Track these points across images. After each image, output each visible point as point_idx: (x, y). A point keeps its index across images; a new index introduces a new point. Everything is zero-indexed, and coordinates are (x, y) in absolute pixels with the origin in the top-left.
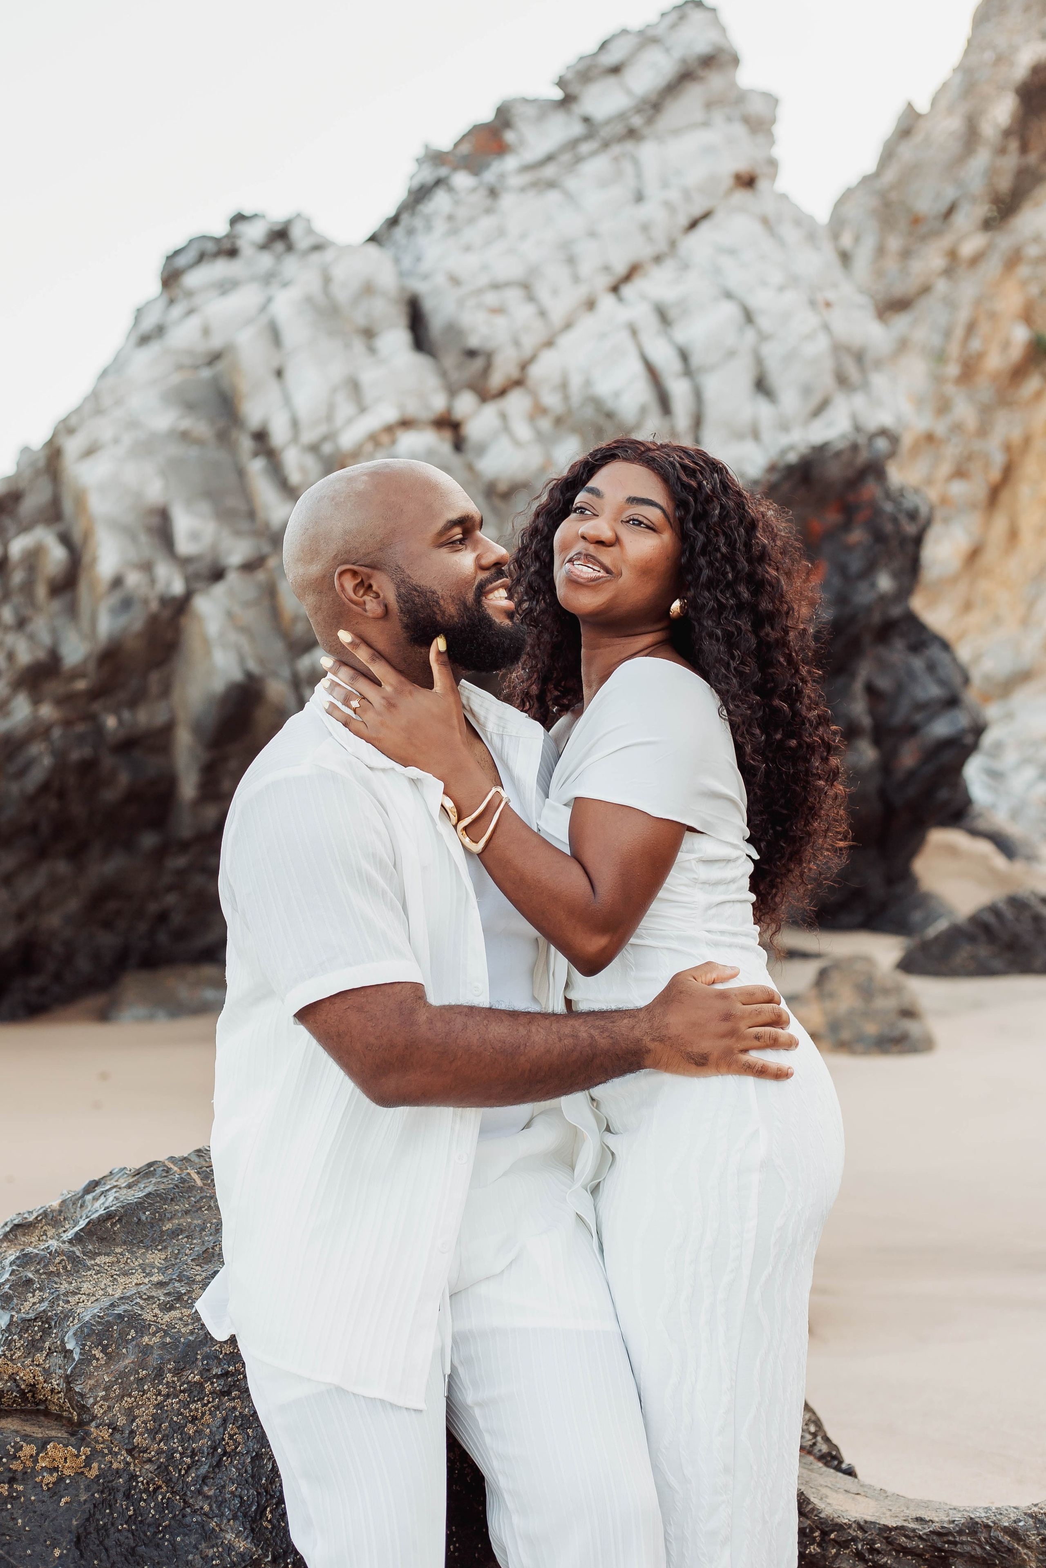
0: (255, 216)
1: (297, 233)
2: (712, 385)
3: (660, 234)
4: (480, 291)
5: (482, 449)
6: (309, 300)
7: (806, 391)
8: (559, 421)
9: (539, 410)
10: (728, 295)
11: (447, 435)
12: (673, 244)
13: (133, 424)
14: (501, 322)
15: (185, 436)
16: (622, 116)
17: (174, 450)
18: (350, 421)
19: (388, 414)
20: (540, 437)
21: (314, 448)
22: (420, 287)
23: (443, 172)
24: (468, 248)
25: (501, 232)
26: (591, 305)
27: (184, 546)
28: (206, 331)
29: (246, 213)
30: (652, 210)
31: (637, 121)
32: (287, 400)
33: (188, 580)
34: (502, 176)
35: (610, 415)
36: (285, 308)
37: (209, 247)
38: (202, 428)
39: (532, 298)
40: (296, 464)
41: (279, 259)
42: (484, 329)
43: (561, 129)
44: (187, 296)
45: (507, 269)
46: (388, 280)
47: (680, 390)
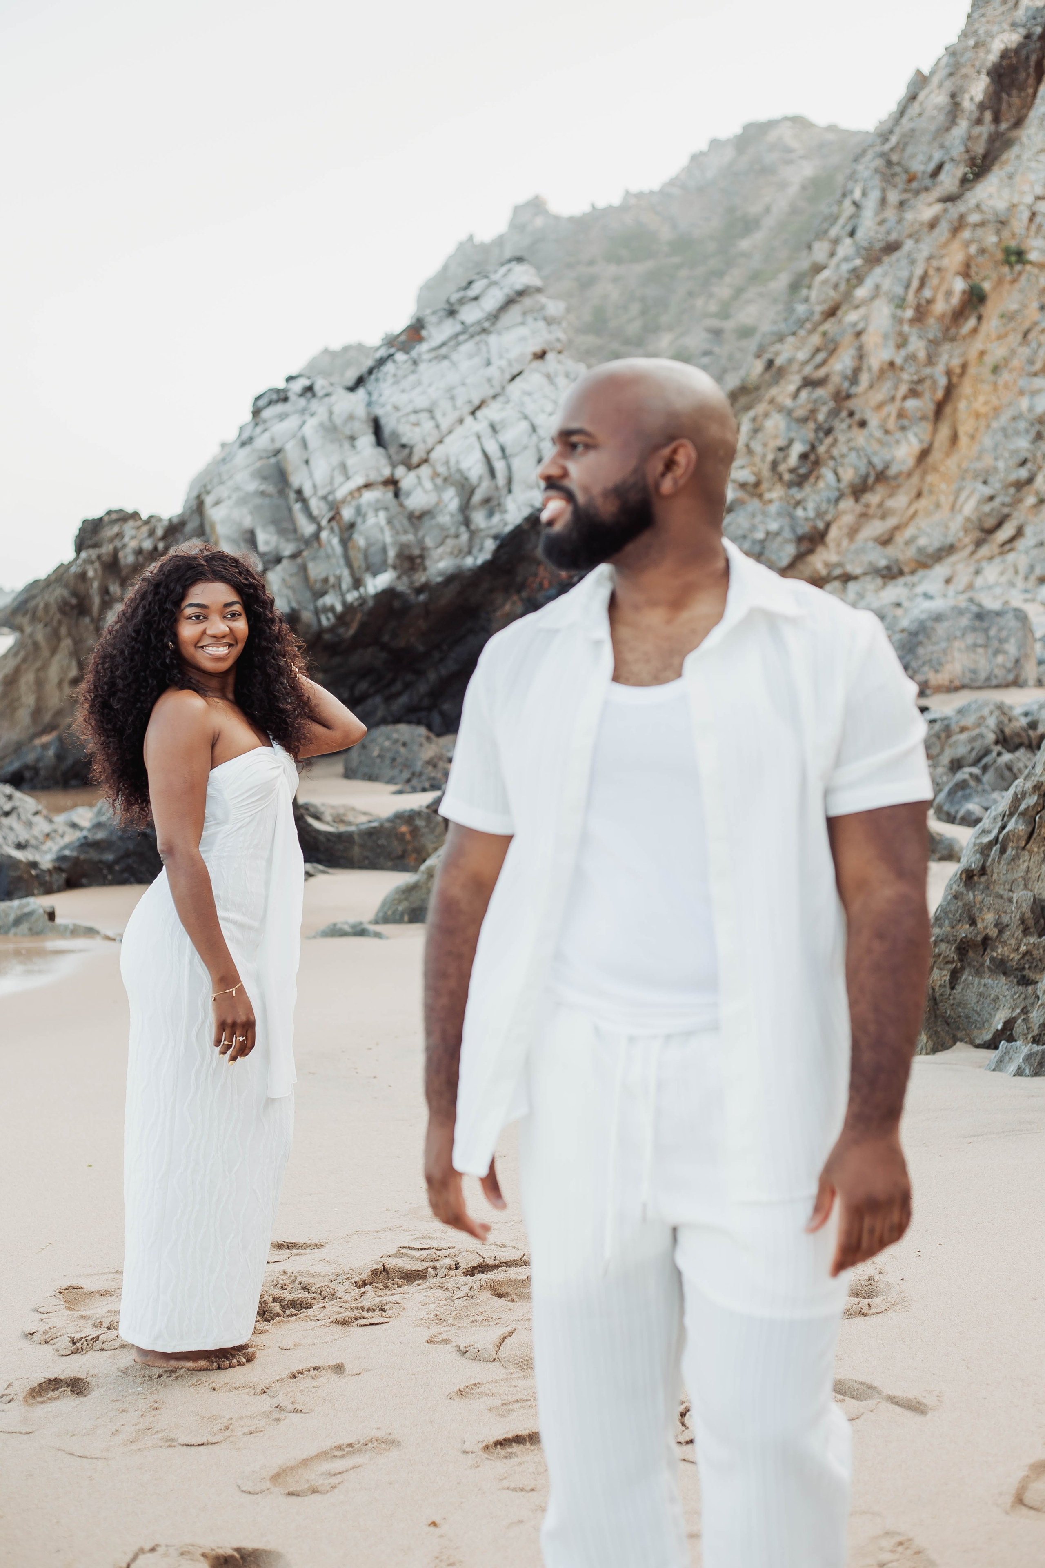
0: (299, 377)
1: (317, 388)
2: (516, 463)
3: (496, 383)
4: (408, 414)
5: (408, 494)
6: (322, 425)
8: (445, 480)
9: (435, 475)
10: (526, 417)
11: (391, 488)
12: (503, 388)
13: (237, 489)
14: (417, 430)
15: (263, 493)
16: (478, 323)
17: (258, 501)
18: (341, 484)
19: (359, 480)
20: (436, 488)
21: (324, 498)
22: (379, 411)
23: (392, 350)
24: (403, 391)
25: (419, 383)
26: (461, 421)
27: (262, 548)
28: (273, 440)
29: (294, 376)
30: (493, 371)
31: (485, 324)
32: (311, 475)
33: (264, 564)
34: (420, 354)
35: (466, 479)
36: (310, 429)
37: (274, 397)
38: (271, 489)
39: (433, 418)
40: (316, 505)
41: (309, 401)
42: (409, 434)
43: (449, 328)
44: (265, 422)
45: (421, 402)
46: (361, 411)
47: (500, 466)
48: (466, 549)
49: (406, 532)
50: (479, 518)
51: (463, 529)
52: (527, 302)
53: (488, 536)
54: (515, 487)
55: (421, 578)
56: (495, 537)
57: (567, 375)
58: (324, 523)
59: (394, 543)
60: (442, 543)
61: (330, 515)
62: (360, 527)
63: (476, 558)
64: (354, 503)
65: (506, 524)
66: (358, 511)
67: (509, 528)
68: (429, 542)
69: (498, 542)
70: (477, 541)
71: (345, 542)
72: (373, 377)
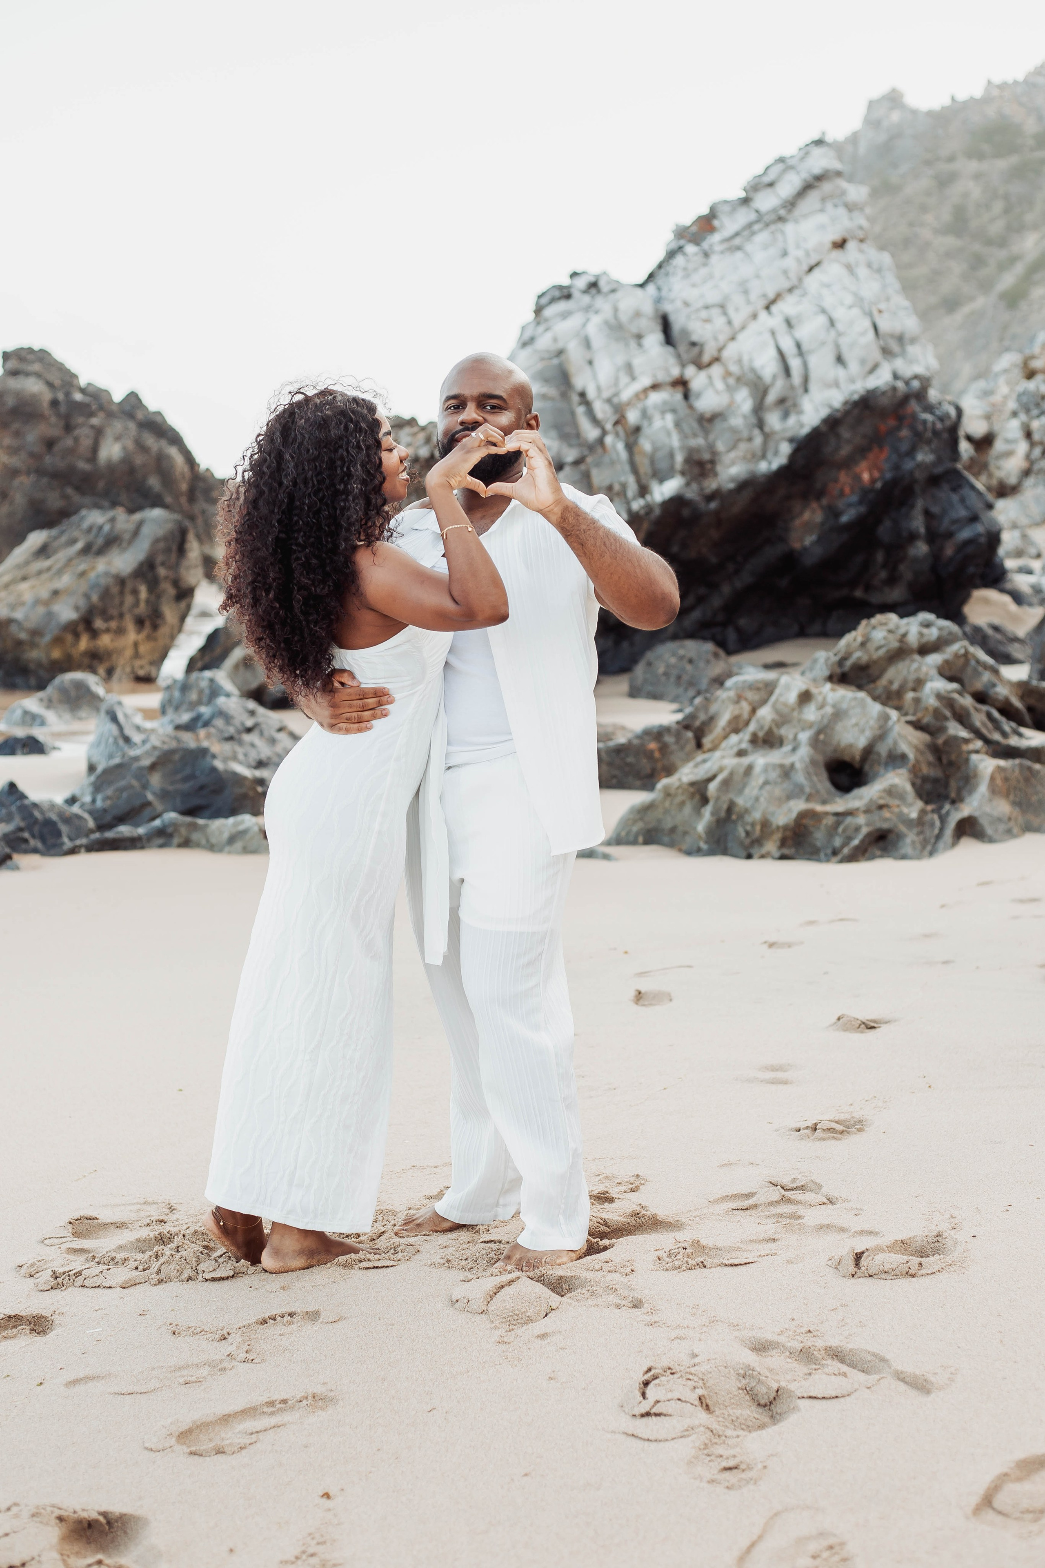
0: (584, 272)
1: (602, 284)
2: (813, 361)
3: (793, 275)
4: (698, 310)
5: (698, 395)
6: (606, 323)
7: (863, 362)
8: (739, 379)
9: (728, 374)
10: (823, 311)
11: (681, 389)
12: (800, 280)
14: (708, 326)
16: (774, 210)
18: (627, 385)
19: (646, 381)
20: (729, 388)
21: (609, 401)
22: (668, 308)
23: (682, 242)
24: (694, 285)
25: (711, 276)
26: (755, 316)
28: (555, 340)
29: (578, 272)
30: (789, 263)
31: (782, 212)
32: (595, 376)
34: (711, 246)
35: (759, 378)
36: (594, 327)
37: (557, 294)
38: (552, 391)
39: (725, 313)
40: (601, 409)
41: (593, 297)
42: (699, 331)
43: (743, 217)
44: (546, 320)
45: (713, 297)
46: (648, 308)
47: (795, 364)
48: (759, 453)
49: (695, 435)
50: (773, 420)
51: (756, 432)
52: (827, 187)
53: (783, 439)
54: (813, 386)
55: (712, 485)
56: (791, 440)
57: (869, 265)
58: (609, 426)
59: (682, 448)
60: (734, 447)
61: (614, 418)
62: (646, 431)
63: (770, 463)
64: (640, 405)
65: (802, 426)
66: (645, 414)
67: (805, 430)
68: (720, 446)
69: (794, 445)
70: (771, 445)
71: (630, 447)
72: (662, 271)
